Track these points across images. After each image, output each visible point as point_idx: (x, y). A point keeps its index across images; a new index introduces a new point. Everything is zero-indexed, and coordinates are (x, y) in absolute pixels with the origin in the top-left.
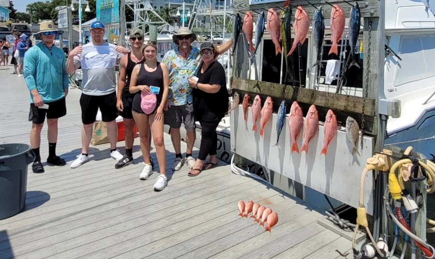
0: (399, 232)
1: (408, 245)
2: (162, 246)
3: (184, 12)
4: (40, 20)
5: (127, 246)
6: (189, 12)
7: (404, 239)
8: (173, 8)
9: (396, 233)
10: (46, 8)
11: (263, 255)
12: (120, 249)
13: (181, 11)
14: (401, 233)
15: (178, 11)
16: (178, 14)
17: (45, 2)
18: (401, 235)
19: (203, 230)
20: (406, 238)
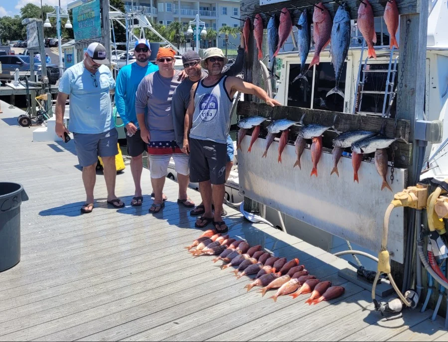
0: (433, 283)
1: (443, 298)
2: (145, 299)
3: (197, 27)
4: (9, 41)
5: (102, 299)
6: (205, 28)
7: (439, 291)
8: (184, 23)
9: (431, 284)
10: (15, 24)
11: (265, 309)
12: (93, 301)
13: (194, 27)
14: (436, 285)
15: (190, 27)
16: (190, 31)
17: (13, 18)
18: (436, 286)
19: (197, 282)
20: (442, 290)
